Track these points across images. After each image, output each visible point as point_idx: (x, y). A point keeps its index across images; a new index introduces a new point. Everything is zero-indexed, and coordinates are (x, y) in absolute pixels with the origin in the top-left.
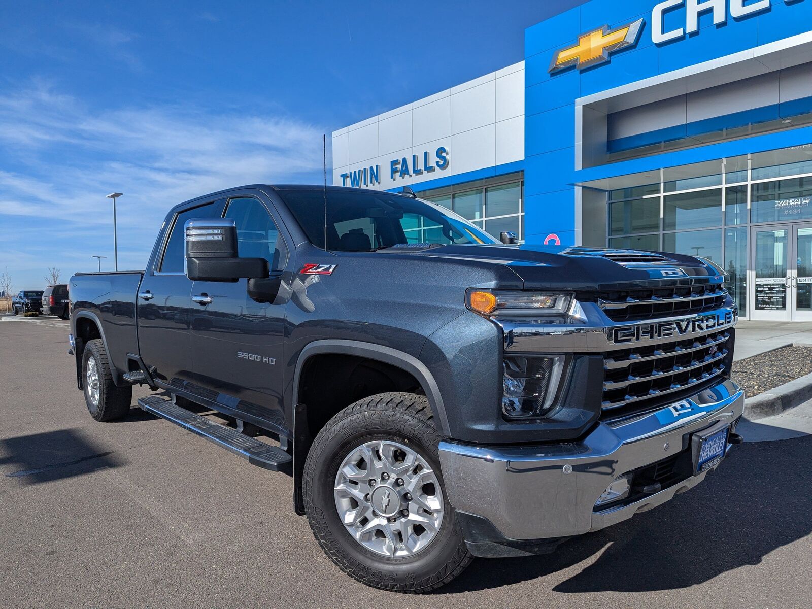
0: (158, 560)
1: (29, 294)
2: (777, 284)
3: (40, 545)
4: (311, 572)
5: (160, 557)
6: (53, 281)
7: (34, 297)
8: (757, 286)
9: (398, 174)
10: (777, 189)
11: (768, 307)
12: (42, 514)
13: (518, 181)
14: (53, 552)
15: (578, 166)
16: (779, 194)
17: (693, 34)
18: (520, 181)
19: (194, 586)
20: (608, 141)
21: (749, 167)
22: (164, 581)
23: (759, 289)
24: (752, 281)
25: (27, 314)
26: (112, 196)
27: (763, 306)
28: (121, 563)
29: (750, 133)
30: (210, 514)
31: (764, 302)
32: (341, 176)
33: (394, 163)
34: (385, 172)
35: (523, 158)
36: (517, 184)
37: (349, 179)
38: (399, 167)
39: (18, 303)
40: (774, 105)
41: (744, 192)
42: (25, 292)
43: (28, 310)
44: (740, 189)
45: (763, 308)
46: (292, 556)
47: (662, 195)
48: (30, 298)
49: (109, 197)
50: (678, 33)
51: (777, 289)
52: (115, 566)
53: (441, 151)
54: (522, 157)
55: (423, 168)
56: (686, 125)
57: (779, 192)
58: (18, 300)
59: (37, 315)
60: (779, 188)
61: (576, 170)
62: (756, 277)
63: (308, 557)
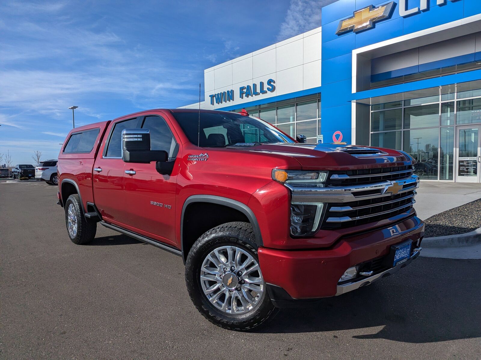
0: (131, 338)
1: (22, 167)
2: (471, 161)
3: (56, 328)
4: (228, 345)
5: (132, 335)
6: (37, 159)
7: (25, 169)
8: (460, 162)
9: (244, 95)
10: (471, 104)
11: (466, 174)
12: (53, 307)
13: (316, 99)
14: (64, 333)
15: (354, 90)
16: (472, 107)
17: (424, 11)
18: (317, 99)
19: (157, 355)
20: (371, 75)
21: (456, 91)
22: (138, 352)
23: (461, 164)
24: (457, 159)
25: (21, 178)
26: (72, 108)
27: (463, 173)
28: (109, 340)
29: (456, 70)
30: (157, 307)
31: (463, 171)
32: (210, 96)
33: (242, 89)
34: (237, 94)
35: (321, 86)
36: (316, 101)
37: (215, 98)
38: (245, 90)
39: (15, 172)
40: (472, 54)
41: (452, 106)
42: (20, 165)
43: (22, 176)
44: (450, 104)
45: (463, 175)
46: (214, 335)
47: (403, 107)
48: (23, 169)
49: (70, 108)
50: (415, 10)
51: (472, 164)
52: (105, 341)
53: (270, 82)
54: (319, 85)
55: (259, 92)
56: (418, 65)
57: (473, 106)
58: (16, 170)
59: (27, 179)
60: (472, 103)
61: (352, 93)
62: (459, 157)
63: (224, 335)
